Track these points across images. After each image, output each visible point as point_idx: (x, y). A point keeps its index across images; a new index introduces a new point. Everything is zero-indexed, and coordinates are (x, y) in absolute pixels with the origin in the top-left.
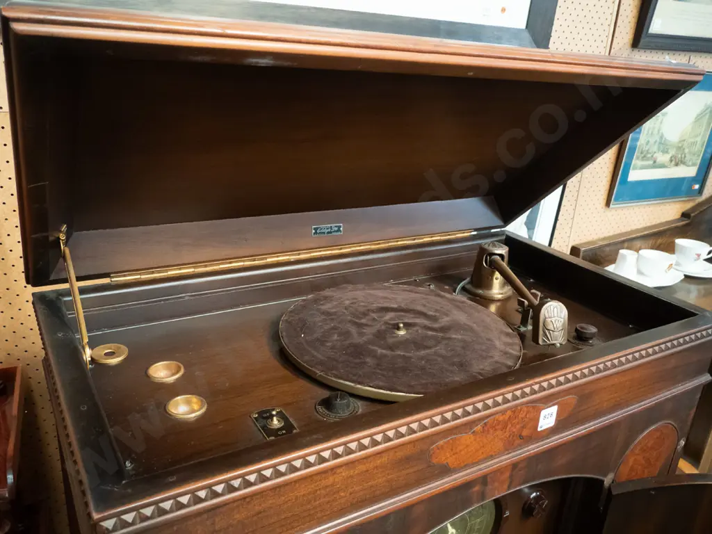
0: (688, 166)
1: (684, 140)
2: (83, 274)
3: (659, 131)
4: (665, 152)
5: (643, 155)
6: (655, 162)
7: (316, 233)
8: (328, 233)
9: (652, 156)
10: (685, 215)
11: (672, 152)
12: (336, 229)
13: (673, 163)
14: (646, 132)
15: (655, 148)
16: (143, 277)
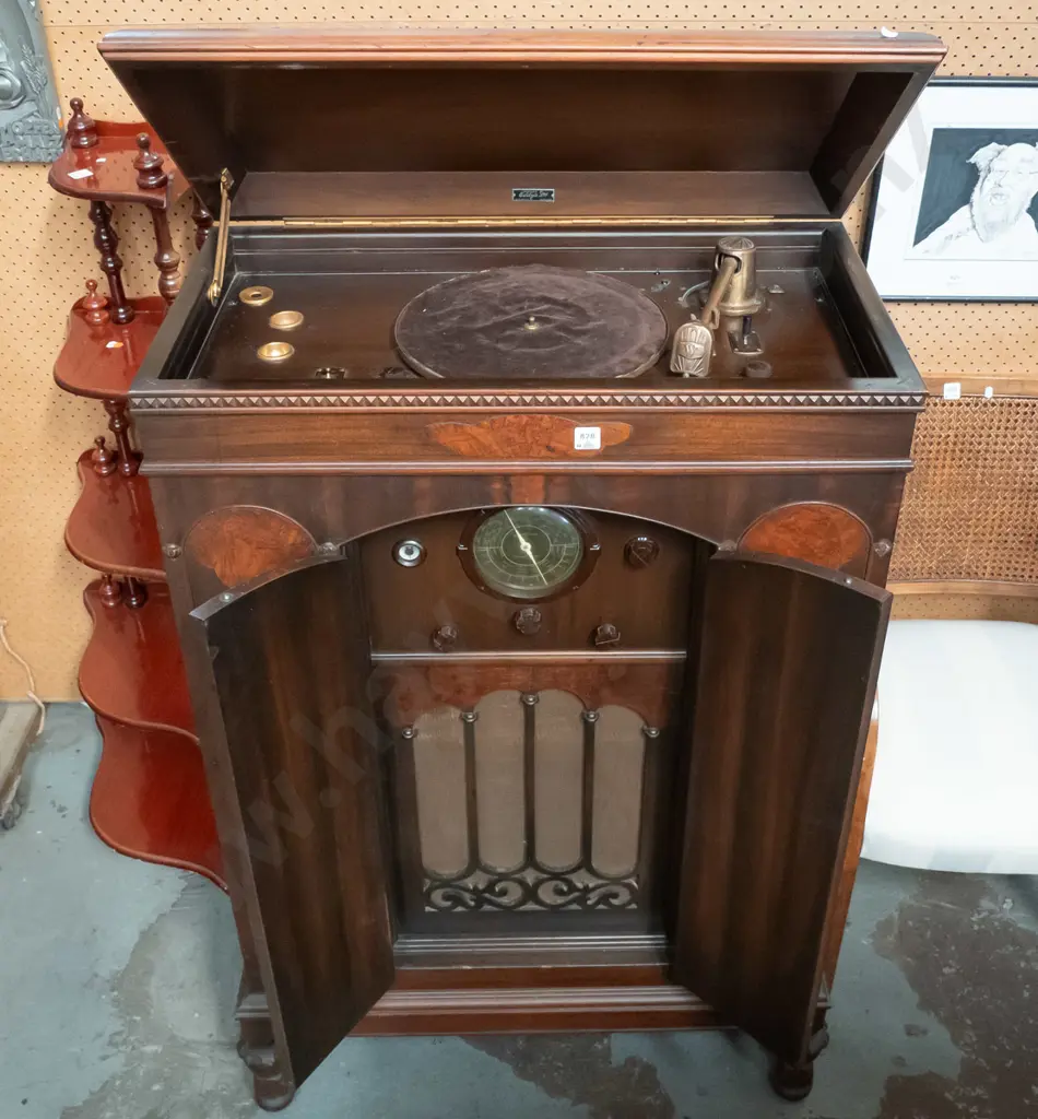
2: (238, 215)
7: (517, 197)
8: (534, 198)
12: (546, 195)
16: (317, 224)
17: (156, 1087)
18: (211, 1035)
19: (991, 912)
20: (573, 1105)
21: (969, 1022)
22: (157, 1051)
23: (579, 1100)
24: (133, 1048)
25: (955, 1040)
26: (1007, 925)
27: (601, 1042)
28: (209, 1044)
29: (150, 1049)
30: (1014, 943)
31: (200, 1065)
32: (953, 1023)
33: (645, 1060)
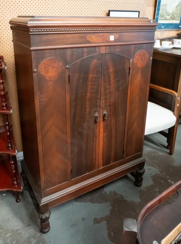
0: (176, 20)
1: (174, 12)
3: (165, 9)
4: (169, 15)
5: (161, 16)
6: (166, 18)
9: (164, 17)
10: (178, 35)
11: (171, 16)
13: (171, 19)
14: (161, 9)
15: (165, 14)
17: (14, 242)
18: (22, 226)
19: (147, 150)
20: (106, 203)
21: (155, 165)
22: (10, 235)
23: (106, 202)
24: (3, 237)
25: (155, 168)
26: (150, 151)
27: (103, 191)
28: (22, 228)
29: (8, 235)
30: (153, 153)
31: (23, 233)
32: (153, 166)
33: (112, 191)
